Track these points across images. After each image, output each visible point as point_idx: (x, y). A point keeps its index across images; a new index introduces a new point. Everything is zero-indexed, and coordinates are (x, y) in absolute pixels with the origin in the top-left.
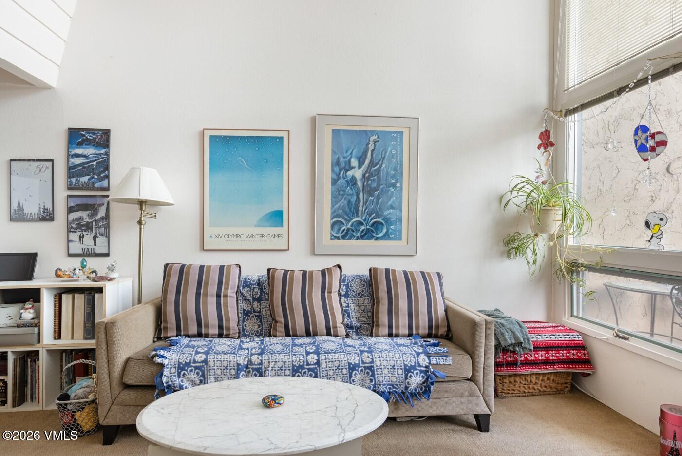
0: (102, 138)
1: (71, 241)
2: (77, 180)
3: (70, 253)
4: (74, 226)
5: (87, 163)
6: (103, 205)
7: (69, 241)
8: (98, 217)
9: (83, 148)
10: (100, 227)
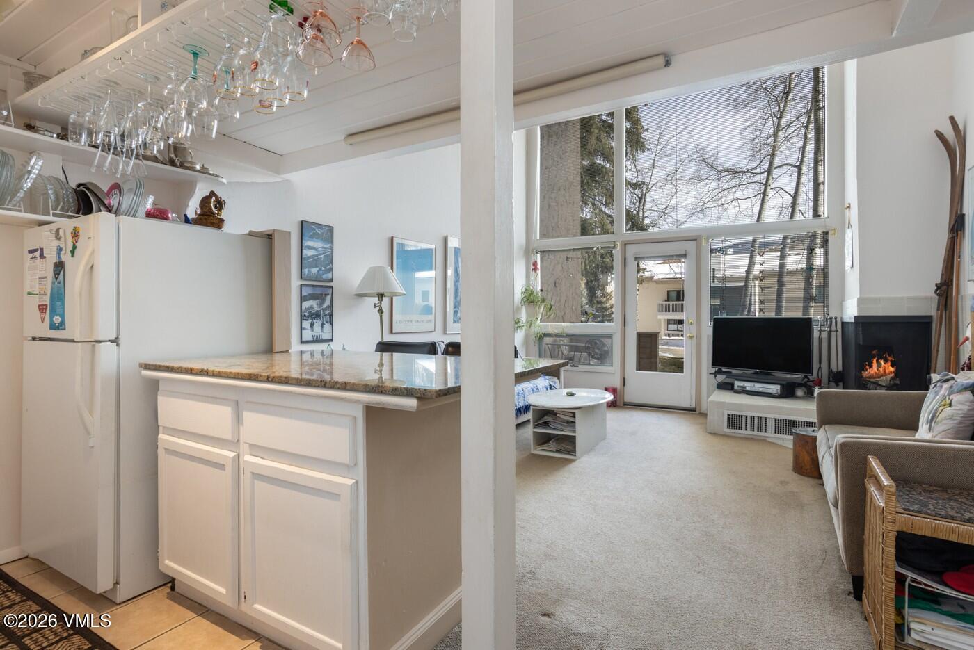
0: (328, 234)
1: (304, 329)
2: (308, 271)
3: (303, 339)
4: (306, 314)
5: (317, 256)
6: (328, 295)
7: (302, 329)
8: (324, 306)
9: (314, 241)
10: (326, 315)
